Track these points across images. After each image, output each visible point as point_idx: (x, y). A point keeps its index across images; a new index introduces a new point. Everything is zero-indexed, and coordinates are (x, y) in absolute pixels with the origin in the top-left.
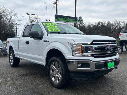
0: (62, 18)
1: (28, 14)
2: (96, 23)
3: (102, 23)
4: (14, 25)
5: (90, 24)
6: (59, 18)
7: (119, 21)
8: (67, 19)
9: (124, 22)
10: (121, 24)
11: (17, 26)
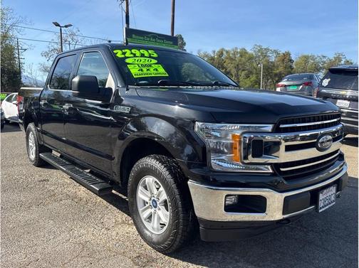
0: (142, 38)
1: (57, 25)
2: (214, 52)
3: (227, 52)
5: (202, 53)
6: (134, 36)
7: (266, 49)
8: (154, 40)
9: (275, 51)
10: (271, 55)
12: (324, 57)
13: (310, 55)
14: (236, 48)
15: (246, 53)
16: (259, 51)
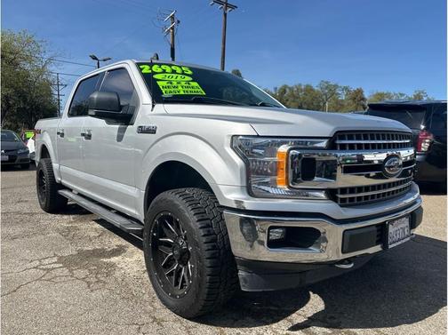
2: (276, 89)
3: (291, 89)
4: (51, 84)
7: (334, 86)
9: (346, 88)
10: (340, 92)
11: (61, 87)
12: (402, 95)
13: (385, 92)
14: (300, 85)
15: (312, 90)
16: (327, 88)
